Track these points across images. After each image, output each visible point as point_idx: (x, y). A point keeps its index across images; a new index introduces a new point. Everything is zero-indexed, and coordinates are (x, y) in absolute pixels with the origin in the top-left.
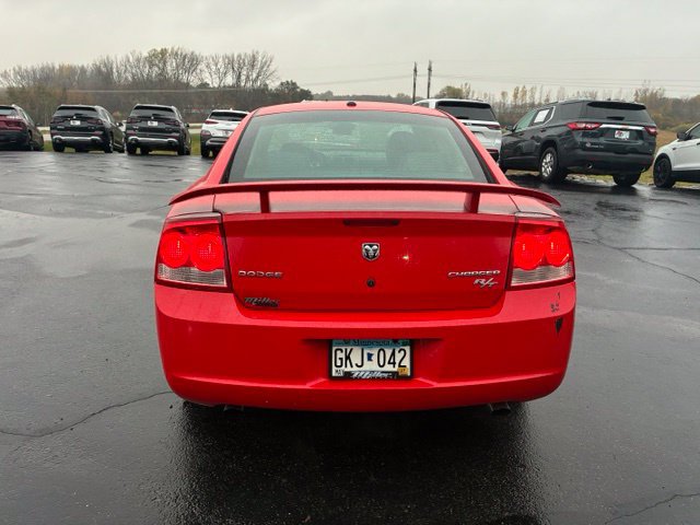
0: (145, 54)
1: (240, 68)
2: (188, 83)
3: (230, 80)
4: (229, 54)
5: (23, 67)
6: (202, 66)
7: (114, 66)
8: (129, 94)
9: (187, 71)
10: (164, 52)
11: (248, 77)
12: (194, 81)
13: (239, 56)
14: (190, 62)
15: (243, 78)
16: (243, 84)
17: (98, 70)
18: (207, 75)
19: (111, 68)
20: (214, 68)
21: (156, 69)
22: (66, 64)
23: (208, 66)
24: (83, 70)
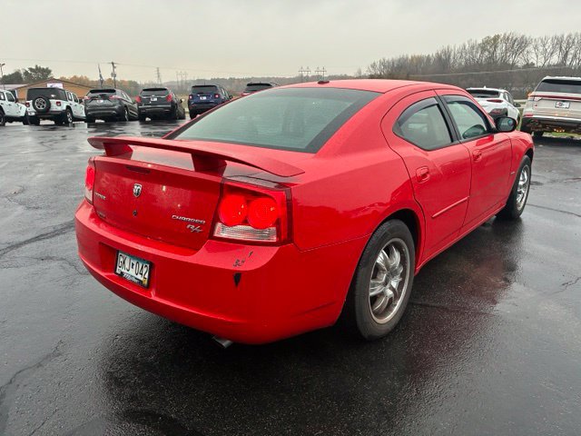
0: (480, 41)
1: (568, 47)
2: (513, 64)
3: (555, 59)
4: (559, 35)
5: (387, 59)
6: (530, 48)
7: (453, 53)
8: (458, 76)
9: (515, 53)
10: (496, 38)
11: (575, 56)
12: (520, 62)
13: (569, 36)
14: (520, 45)
15: (570, 56)
16: (568, 63)
17: (439, 58)
18: (534, 56)
19: (449, 56)
20: (541, 48)
21: (487, 53)
22: (416, 55)
23: (536, 48)
24: (428, 58)
